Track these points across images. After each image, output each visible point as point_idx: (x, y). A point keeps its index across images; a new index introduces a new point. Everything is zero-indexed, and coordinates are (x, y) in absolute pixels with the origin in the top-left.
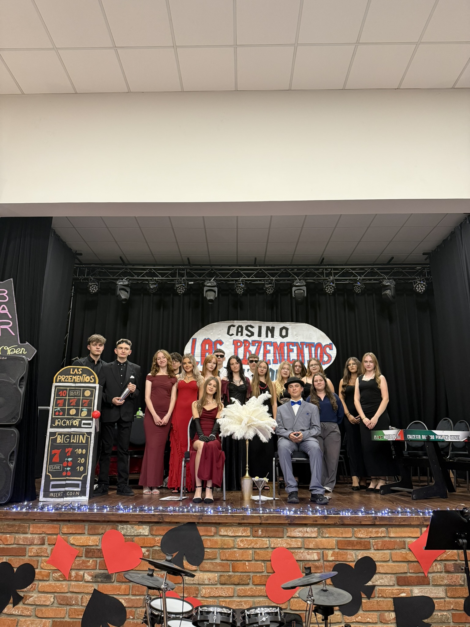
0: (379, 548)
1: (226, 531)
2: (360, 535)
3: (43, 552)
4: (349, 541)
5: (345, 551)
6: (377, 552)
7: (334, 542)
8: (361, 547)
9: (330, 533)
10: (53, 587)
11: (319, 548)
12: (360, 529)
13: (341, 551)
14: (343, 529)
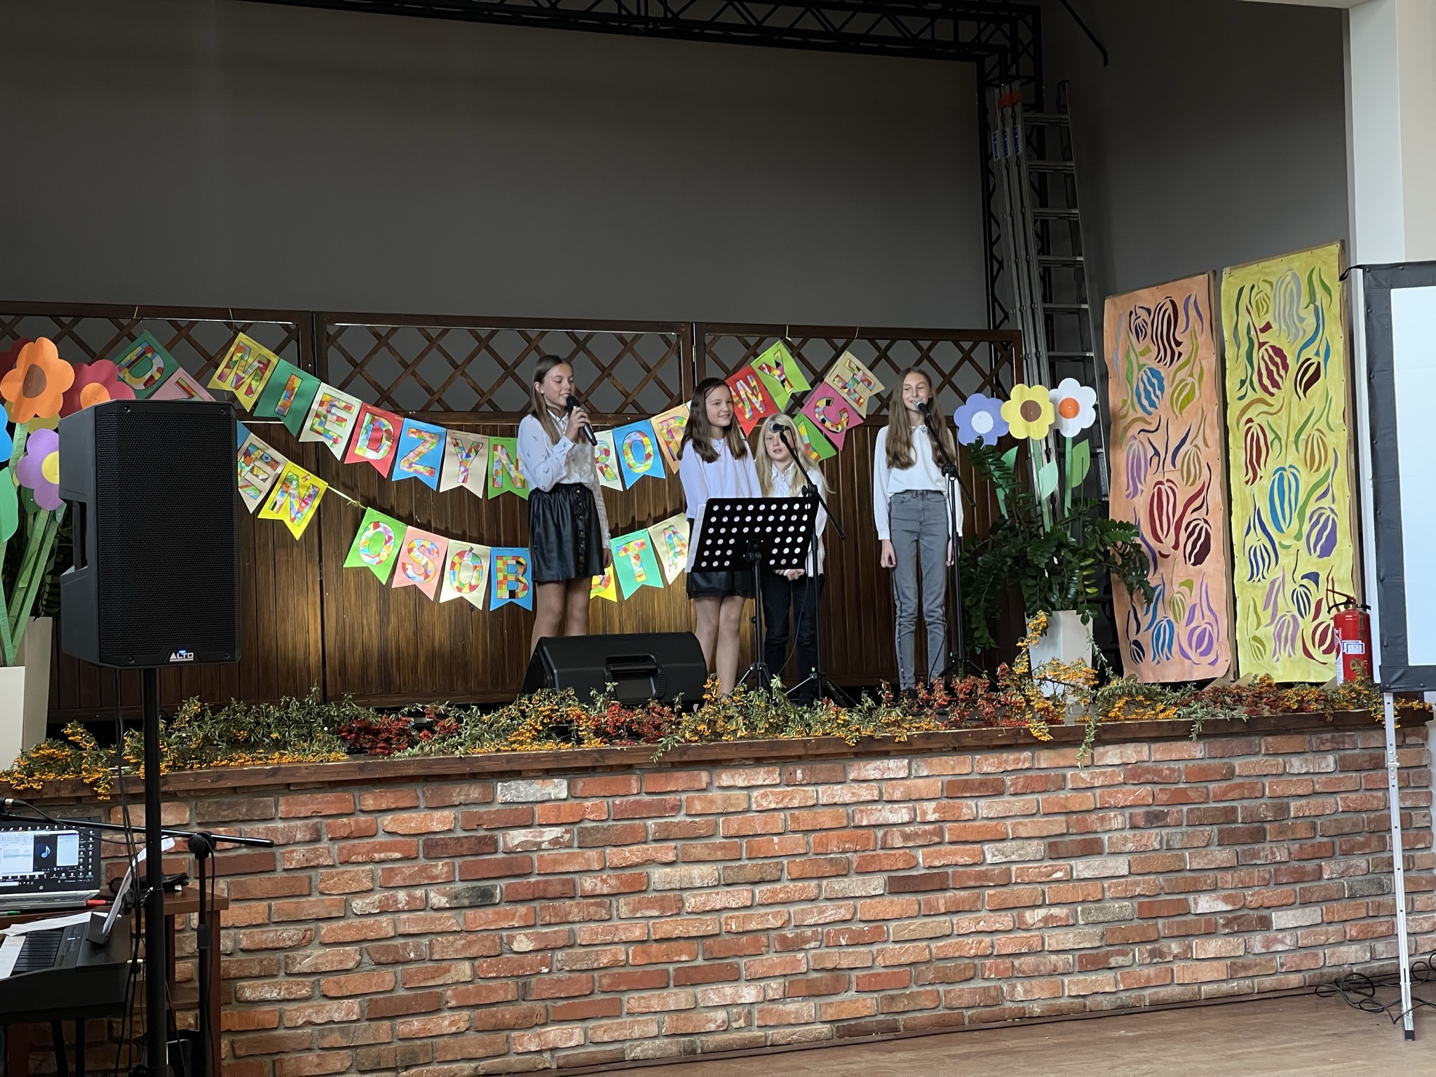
0: (1019, 791)
1: (733, 776)
2: (986, 769)
3: (321, 856)
4: (966, 780)
5: (957, 801)
6: (1013, 798)
7: (940, 784)
8: (988, 791)
9: (931, 767)
10: (359, 929)
11: (910, 800)
12: (987, 755)
13: (950, 801)
14: (955, 758)
